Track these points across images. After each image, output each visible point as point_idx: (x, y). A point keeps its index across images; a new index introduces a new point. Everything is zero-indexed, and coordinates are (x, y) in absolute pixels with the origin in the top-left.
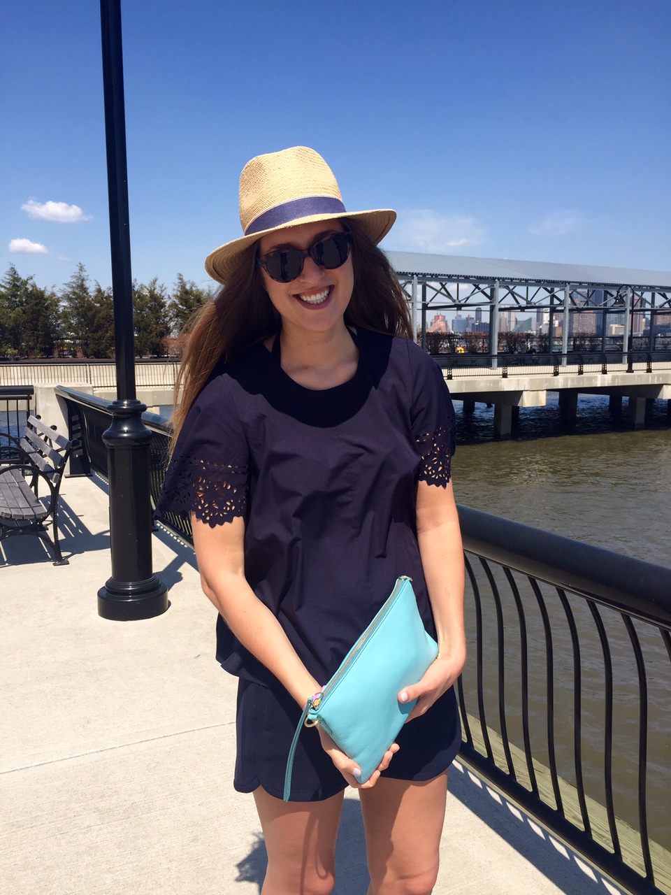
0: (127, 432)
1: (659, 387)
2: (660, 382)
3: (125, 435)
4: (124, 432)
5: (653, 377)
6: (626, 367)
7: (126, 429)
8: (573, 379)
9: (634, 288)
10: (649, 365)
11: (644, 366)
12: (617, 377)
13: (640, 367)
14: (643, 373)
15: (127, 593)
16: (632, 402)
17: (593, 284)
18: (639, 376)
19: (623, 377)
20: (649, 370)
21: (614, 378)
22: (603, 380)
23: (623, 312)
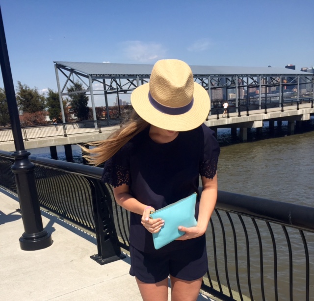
0: (23, 166)
1: (252, 122)
2: (253, 120)
3: (22, 167)
4: (21, 166)
5: (250, 118)
6: (237, 114)
7: (22, 164)
8: (215, 122)
9: (239, 76)
10: (247, 112)
11: (245, 113)
12: (234, 119)
13: (243, 113)
14: (245, 116)
15: (33, 239)
16: (241, 130)
17: (220, 75)
18: (244, 118)
19: (237, 119)
20: (248, 115)
21: (233, 120)
22: (228, 121)
23: (235, 87)
